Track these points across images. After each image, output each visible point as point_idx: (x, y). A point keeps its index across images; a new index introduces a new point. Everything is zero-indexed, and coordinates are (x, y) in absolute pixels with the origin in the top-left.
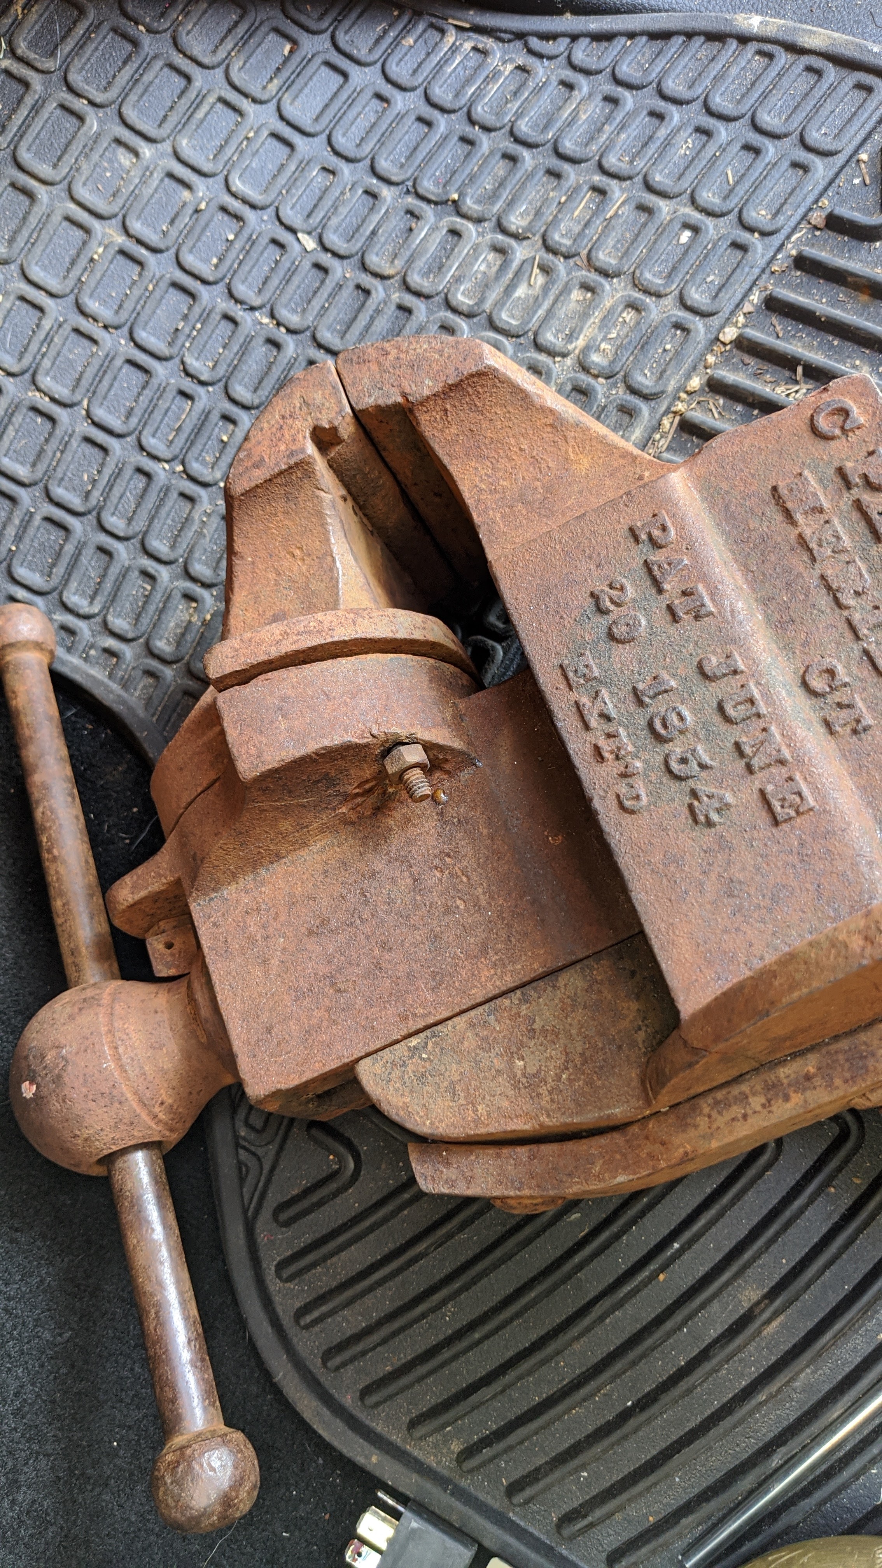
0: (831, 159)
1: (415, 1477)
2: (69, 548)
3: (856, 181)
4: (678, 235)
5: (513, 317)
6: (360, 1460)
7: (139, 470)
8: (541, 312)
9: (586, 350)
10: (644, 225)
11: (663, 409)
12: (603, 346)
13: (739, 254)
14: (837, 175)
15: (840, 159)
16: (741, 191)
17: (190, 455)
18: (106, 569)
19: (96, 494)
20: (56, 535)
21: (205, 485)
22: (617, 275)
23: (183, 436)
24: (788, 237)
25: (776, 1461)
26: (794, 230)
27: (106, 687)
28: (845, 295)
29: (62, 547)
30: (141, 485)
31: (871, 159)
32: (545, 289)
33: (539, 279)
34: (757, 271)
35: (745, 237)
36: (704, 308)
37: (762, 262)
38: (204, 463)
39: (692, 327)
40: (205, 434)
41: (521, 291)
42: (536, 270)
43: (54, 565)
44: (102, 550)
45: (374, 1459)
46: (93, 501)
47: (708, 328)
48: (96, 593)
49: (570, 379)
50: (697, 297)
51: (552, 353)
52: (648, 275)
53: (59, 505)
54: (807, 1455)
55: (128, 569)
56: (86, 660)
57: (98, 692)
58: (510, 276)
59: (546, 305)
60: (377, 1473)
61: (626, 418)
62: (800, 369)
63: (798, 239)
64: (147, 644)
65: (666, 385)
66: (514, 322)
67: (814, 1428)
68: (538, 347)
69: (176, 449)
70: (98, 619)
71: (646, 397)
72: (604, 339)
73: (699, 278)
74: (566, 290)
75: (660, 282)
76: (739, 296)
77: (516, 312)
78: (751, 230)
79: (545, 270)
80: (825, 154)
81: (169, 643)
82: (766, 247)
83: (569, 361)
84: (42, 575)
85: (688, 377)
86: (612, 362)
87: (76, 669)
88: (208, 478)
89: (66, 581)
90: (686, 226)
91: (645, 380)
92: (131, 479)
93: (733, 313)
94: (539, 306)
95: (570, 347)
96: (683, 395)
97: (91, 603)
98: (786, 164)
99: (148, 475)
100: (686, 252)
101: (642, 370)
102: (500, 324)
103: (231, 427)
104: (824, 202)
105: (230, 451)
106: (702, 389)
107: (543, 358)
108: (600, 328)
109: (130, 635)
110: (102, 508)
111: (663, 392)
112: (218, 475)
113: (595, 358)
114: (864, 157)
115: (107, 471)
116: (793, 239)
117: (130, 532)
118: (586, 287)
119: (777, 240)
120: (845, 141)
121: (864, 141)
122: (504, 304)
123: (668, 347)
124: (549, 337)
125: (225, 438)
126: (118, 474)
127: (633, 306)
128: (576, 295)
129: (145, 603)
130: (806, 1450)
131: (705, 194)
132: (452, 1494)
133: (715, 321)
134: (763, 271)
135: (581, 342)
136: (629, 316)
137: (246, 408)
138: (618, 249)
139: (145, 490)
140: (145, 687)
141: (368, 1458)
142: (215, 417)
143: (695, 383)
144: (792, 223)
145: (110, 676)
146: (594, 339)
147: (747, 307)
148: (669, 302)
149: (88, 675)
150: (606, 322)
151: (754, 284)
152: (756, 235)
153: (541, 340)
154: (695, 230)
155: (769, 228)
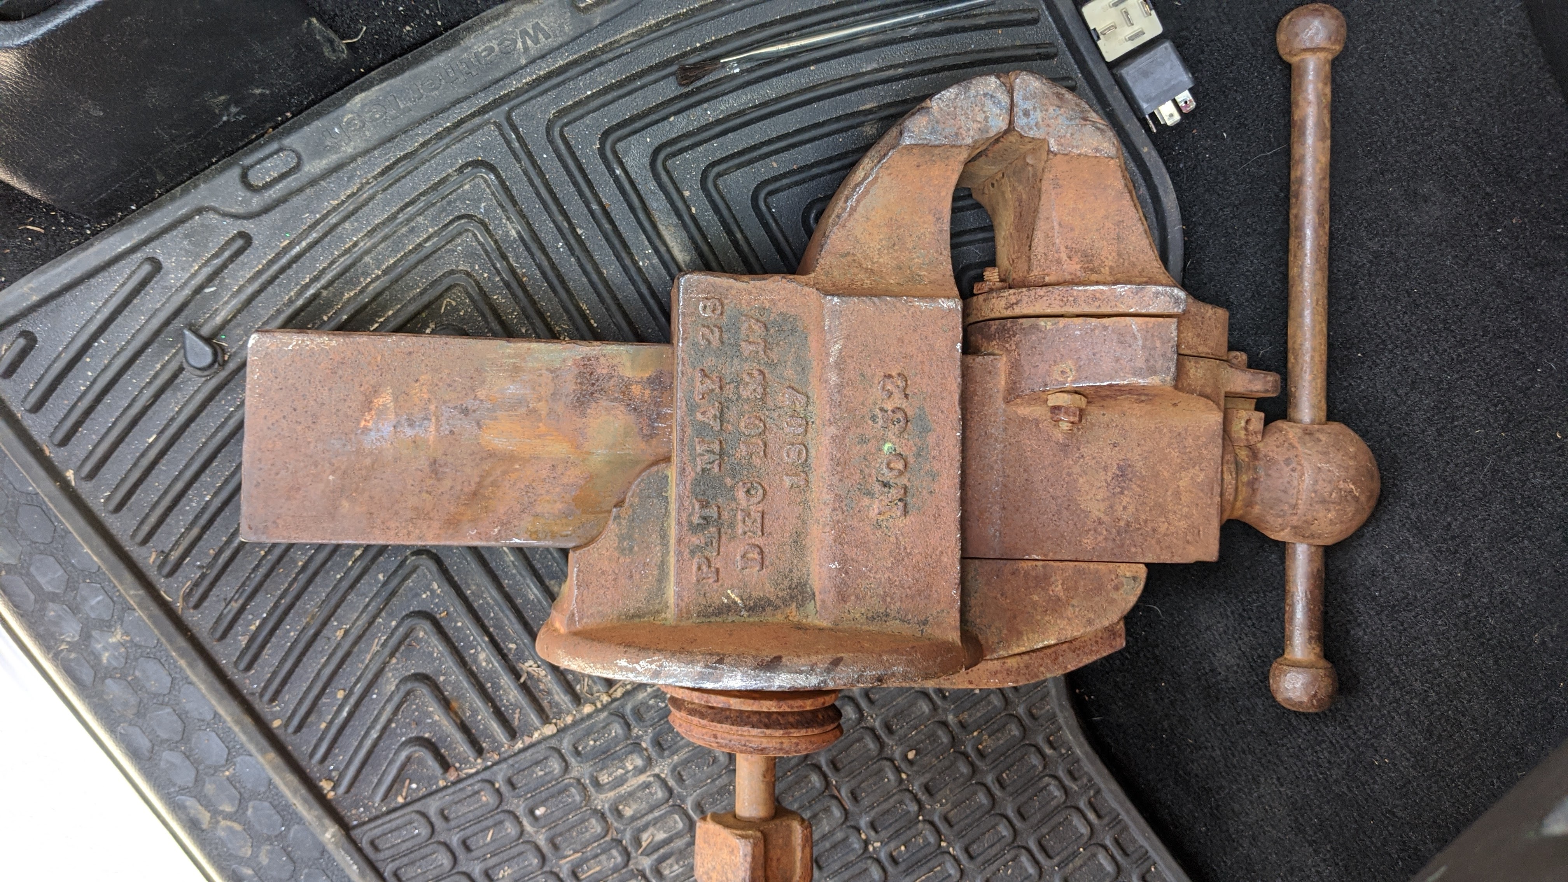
0: (423, 810)
2: (1044, 830)
3: (414, 786)
4: (544, 815)
5: (676, 822)
7: (971, 857)
8: (656, 814)
9: (641, 771)
10: (561, 834)
11: (616, 703)
12: (630, 768)
13: (515, 779)
14: (424, 797)
15: (417, 806)
16: (490, 822)
17: (932, 849)
18: (1026, 803)
19: (1008, 857)
20: (1050, 843)
21: (932, 823)
22: (595, 811)
23: (930, 864)
24: (477, 773)
26: (470, 776)
28: (465, 713)
31: (396, 796)
32: (645, 827)
33: (645, 838)
34: (510, 761)
35: (504, 789)
36: (556, 755)
37: (504, 766)
38: (925, 838)
39: (571, 747)
40: (914, 859)
41: (661, 836)
42: (644, 844)
43: (1060, 824)
44: (1022, 817)
46: (1013, 853)
47: (561, 741)
48: (1041, 790)
49: (663, 758)
50: (555, 765)
51: (664, 782)
52: (578, 798)
53: (1036, 862)
55: (1011, 795)
56: (1070, 749)
58: (662, 851)
59: (650, 817)
61: (642, 710)
63: (471, 768)
66: (677, 817)
68: (670, 791)
69: (939, 859)
70: (1048, 772)
72: (628, 772)
74: (634, 818)
75: (573, 790)
76: (530, 752)
77: (671, 823)
78: (498, 791)
79: (637, 842)
80: (424, 815)
82: (495, 774)
83: (657, 770)
84: (1071, 821)
85: (590, 716)
86: (631, 753)
87: (1080, 746)
88: (927, 826)
89: (1057, 809)
90: (536, 819)
91: (617, 729)
92: (979, 855)
93: (539, 742)
94: (655, 819)
95: (651, 779)
96: (599, 705)
97: (1048, 785)
98: (453, 823)
99: (967, 851)
100: (547, 800)
101: (616, 737)
102: (687, 821)
103: (894, 854)
104: (442, 783)
106: (585, 703)
108: (626, 780)
109: (1033, 749)
110: (1009, 845)
111: (612, 714)
112: (920, 825)
113: (639, 762)
114: (400, 800)
116: (473, 771)
118: (619, 814)
119: (486, 775)
120: (407, 818)
121: (395, 810)
122: (677, 834)
123: (592, 743)
124: (660, 794)
125: (903, 848)
126: (988, 862)
127: (597, 784)
128: (628, 812)
129: (1012, 766)
131: (513, 833)
133: (553, 742)
134: (505, 759)
135: (643, 778)
136: (604, 778)
138: (586, 828)
139: (974, 842)
140: (1041, 709)
142: (902, 867)
143: (588, 709)
144: (470, 781)
147: (528, 741)
150: (620, 782)
151: (515, 754)
152: (497, 785)
155: (487, 786)
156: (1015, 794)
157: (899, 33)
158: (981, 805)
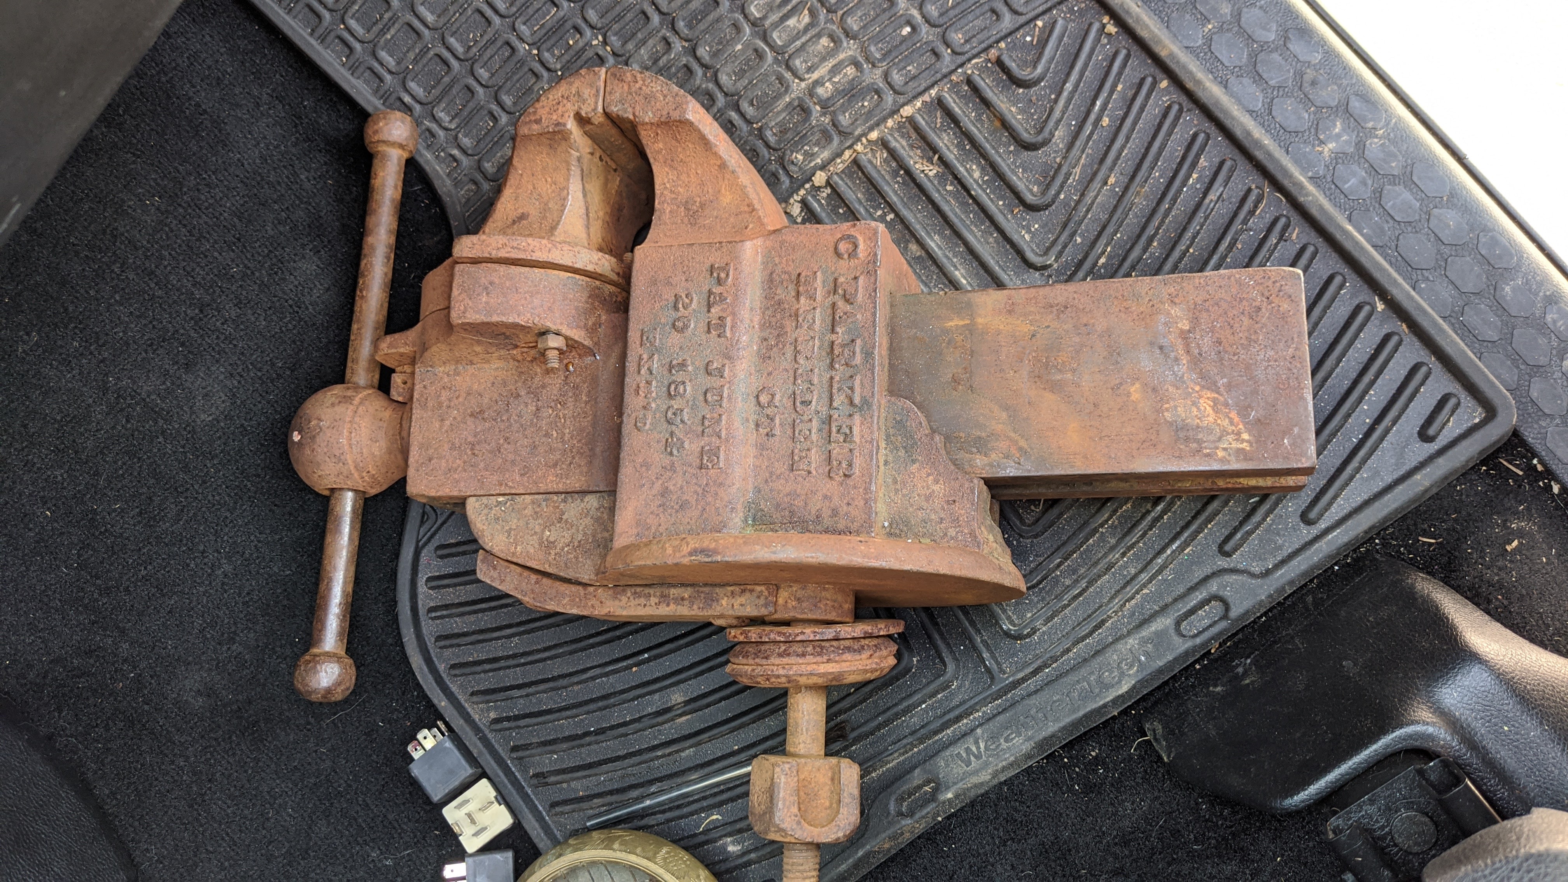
0: (1017, 17)
1: (462, 722)
2: (447, 79)
3: (1028, 39)
4: (901, 27)
5: (780, 37)
6: (435, 701)
7: (508, 43)
8: (798, 43)
9: (818, 83)
10: (884, 10)
11: (848, 144)
12: (827, 84)
13: (934, 59)
14: (1018, 29)
15: (1022, 19)
16: (952, 13)
17: (544, 46)
18: (468, 102)
19: (474, 50)
20: (439, 67)
21: (548, 70)
22: (854, 38)
23: (544, 31)
24: (969, 60)
25: (653, 789)
26: (974, 57)
27: (443, 181)
28: (988, 117)
29: (443, 77)
30: (507, 54)
31: (1044, 26)
32: (806, 29)
33: (806, 19)
34: (939, 76)
35: (942, 48)
36: (896, 88)
37: (944, 71)
38: (553, 55)
39: (884, 97)
40: (558, 35)
41: (792, 22)
42: (806, 12)
43: (433, 87)
44: (468, 88)
45: (443, 704)
46: (471, 54)
47: (895, 101)
48: (456, 115)
49: (799, 98)
50: (897, 78)
51: (795, 75)
52: (873, 48)
53: (449, 49)
54: (670, 792)
55: (482, 107)
56: (437, 157)
57: (437, 183)
58: (789, 7)
59: (803, 39)
60: (442, 712)
61: (823, 140)
62: (937, 156)
63: (977, 63)
64: (479, 161)
65: (854, 130)
66: (779, 43)
67: (679, 780)
68: (788, 68)
69: (536, 37)
70: (453, 133)
71: (840, 133)
72: (830, 80)
73: (902, 64)
74: (819, 36)
75: (878, 56)
76: (922, 88)
77: (784, 36)
78: (948, 46)
79: (813, 13)
80: (1016, 12)
81: (493, 166)
82: (952, 61)
83: (803, 85)
84: (425, 91)
85: (871, 129)
86: (829, 99)
87: (427, 162)
88: (552, 66)
89: (439, 100)
90: (909, 23)
91: (845, 120)
92: (501, 47)
93: (915, 97)
94: (798, 39)
95: (806, 76)
96: (864, 140)
97: (451, 122)
98: (986, 7)
99: (513, 49)
100: (901, 43)
101: (844, 113)
102: (770, 41)
103: (578, 36)
104: (1002, 45)
105: (572, 52)
106: (877, 141)
107: (788, 75)
108: (830, 71)
109: (470, 152)
110: (476, 60)
111: (850, 134)
112: (559, 66)
113: (820, 91)
114: (1040, 23)
115: (486, 38)
116: (973, 61)
117: (490, 84)
118: (832, 38)
119: (960, 59)
120: (1029, 8)
121: (1044, 13)
122: (777, 27)
123: (866, 104)
124: (797, 63)
125: (571, 42)
126: (492, 42)
127: (857, 65)
128: (824, 41)
129: (486, 134)
130: (671, 789)
131: (929, 7)
132: (480, 739)
133: (901, 99)
134: (945, 76)
135: (815, 76)
136: (850, 71)
137: (592, 27)
138: (862, 20)
139: (508, 58)
140: (468, 190)
141: (440, 701)
142: (568, 25)
143: (874, 135)
144: (975, 51)
145: (449, 175)
146: (822, 77)
147: (926, 98)
148: (878, 72)
149: (434, 169)
150: (835, 70)
151: (936, 83)
152: (949, 51)
153: (791, 63)
154: (914, 29)
155: (958, 50)
156: (479, 108)
157: (665, 785)
158: (508, 93)
